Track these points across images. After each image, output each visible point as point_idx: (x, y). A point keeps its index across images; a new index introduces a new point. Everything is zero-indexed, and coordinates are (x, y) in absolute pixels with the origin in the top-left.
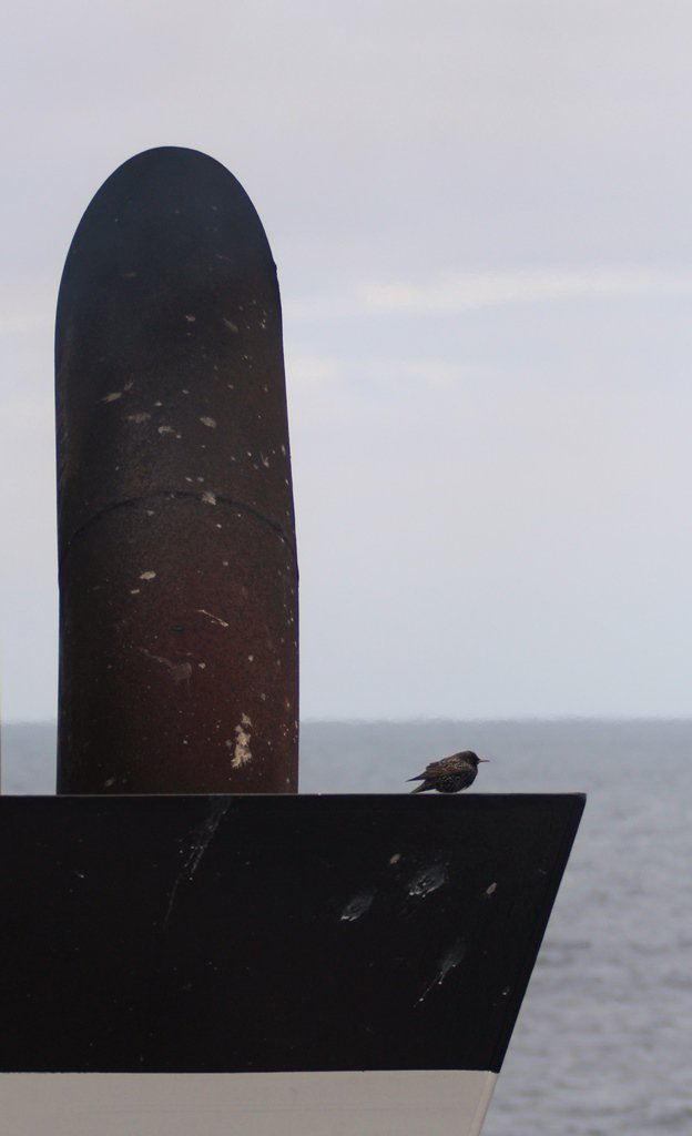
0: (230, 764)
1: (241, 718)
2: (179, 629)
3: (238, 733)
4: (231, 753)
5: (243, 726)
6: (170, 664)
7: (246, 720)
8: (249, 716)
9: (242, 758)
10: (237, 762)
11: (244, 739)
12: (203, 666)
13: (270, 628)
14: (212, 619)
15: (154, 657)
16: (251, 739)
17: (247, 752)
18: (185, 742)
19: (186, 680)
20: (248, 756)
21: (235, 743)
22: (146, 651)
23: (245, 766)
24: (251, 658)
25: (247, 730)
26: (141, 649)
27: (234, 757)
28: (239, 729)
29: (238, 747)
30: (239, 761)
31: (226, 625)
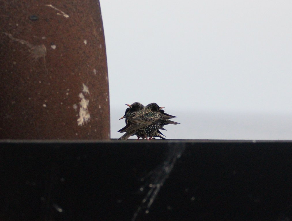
0: (77, 122)
1: (82, 88)
2: (35, 18)
3: (81, 99)
4: (76, 114)
5: (84, 94)
6: (30, 45)
7: (86, 89)
8: (88, 86)
9: (84, 119)
10: (81, 121)
11: (85, 103)
12: (54, 47)
13: (94, 20)
14: (57, 12)
15: (17, 40)
16: (90, 103)
17: (87, 113)
18: (45, 106)
19: (42, 58)
20: (88, 117)
21: (79, 106)
22: (10, 35)
23: (87, 124)
24: (85, 42)
25: (87, 97)
26: (6, 34)
27: (79, 117)
28: (81, 96)
29: (81, 109)
30: (82, 120)
31: (67, 16)
